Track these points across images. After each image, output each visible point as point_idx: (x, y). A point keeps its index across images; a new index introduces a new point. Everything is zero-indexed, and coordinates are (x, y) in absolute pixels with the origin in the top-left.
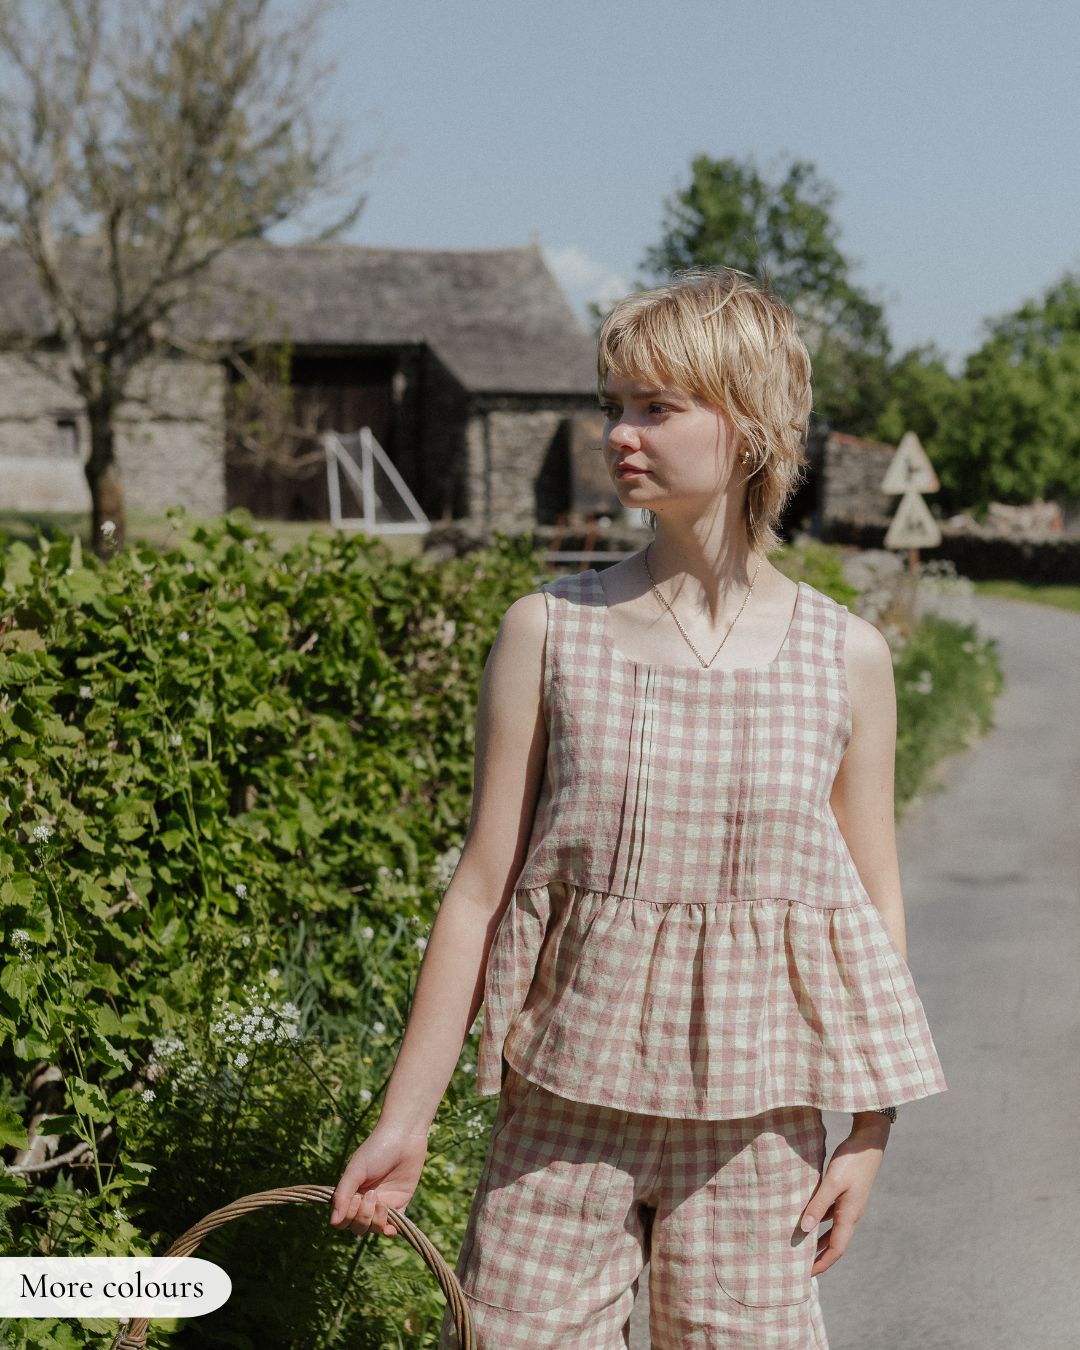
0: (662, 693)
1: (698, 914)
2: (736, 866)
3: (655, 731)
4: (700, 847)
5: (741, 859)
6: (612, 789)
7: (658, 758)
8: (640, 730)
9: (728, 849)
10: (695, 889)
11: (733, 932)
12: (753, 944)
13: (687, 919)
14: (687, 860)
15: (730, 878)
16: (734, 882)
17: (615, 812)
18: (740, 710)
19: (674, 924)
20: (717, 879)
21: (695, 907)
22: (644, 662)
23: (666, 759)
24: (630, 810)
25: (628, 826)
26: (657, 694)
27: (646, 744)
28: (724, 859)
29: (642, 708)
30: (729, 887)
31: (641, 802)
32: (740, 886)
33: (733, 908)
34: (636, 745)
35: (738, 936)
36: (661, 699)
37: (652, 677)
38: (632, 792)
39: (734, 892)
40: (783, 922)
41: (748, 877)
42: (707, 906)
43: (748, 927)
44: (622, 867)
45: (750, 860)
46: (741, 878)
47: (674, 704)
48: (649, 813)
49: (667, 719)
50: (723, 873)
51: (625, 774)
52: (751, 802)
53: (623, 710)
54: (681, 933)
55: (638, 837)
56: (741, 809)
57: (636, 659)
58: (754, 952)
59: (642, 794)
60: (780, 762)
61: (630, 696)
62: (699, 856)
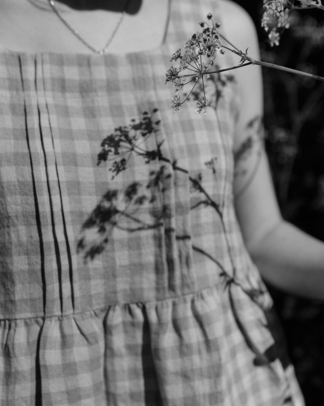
0: (53, 84)
1: (138, 312)
2: (170, 262)
3: (54, 125)
4: (130, 247)
5: (175, 255)
6: (19, 198)
7: (65, 155)
8: (37, 126)
9: (160, 246)
10: (132, 290)
11: (177, 329)
12: (201, 339)
13: (129, 318)
14: (118, 262)
15: (166, 275)
16: (171, 278)
17: (28, 224)
18: (140, 94)
19: (116, 326)
20: (152, 276)
21: (134, 307)
22: (28, 51)
23: (75, 155)
24: (46, 219)
25: (48, 237)
26: (49, 86)
27: (47, 141)
28: (158, 256)
29: (34, 103)
30: (166, 284)
31: (57, 209)
32: (178, 282)
33: (174, 304)
34: (36, 144)
35: (184, 333)
36: (53, 90)
37: (39, 67)
38: (43, 199)
39: (172, 287)
40: (228, 304)
41: (185, 271)
42: (147, 306)
43: (192, 321)
44: (53, 287)
45: (184, 254)
46: (177, 273)
47: (68, 95)
48: (68, 219)
49: (65, 112)
50: (158, 270)
51: (30, 179)
52: (176, 192)
53: (13, 108)
54: (126, 332)
55: (63, 248)
56: (167, 202)
57: (17, 49)
58: (203, 347)
59: (56, 199)
60: (196, 145)
61: (17, 90)
62: (130, 256)
